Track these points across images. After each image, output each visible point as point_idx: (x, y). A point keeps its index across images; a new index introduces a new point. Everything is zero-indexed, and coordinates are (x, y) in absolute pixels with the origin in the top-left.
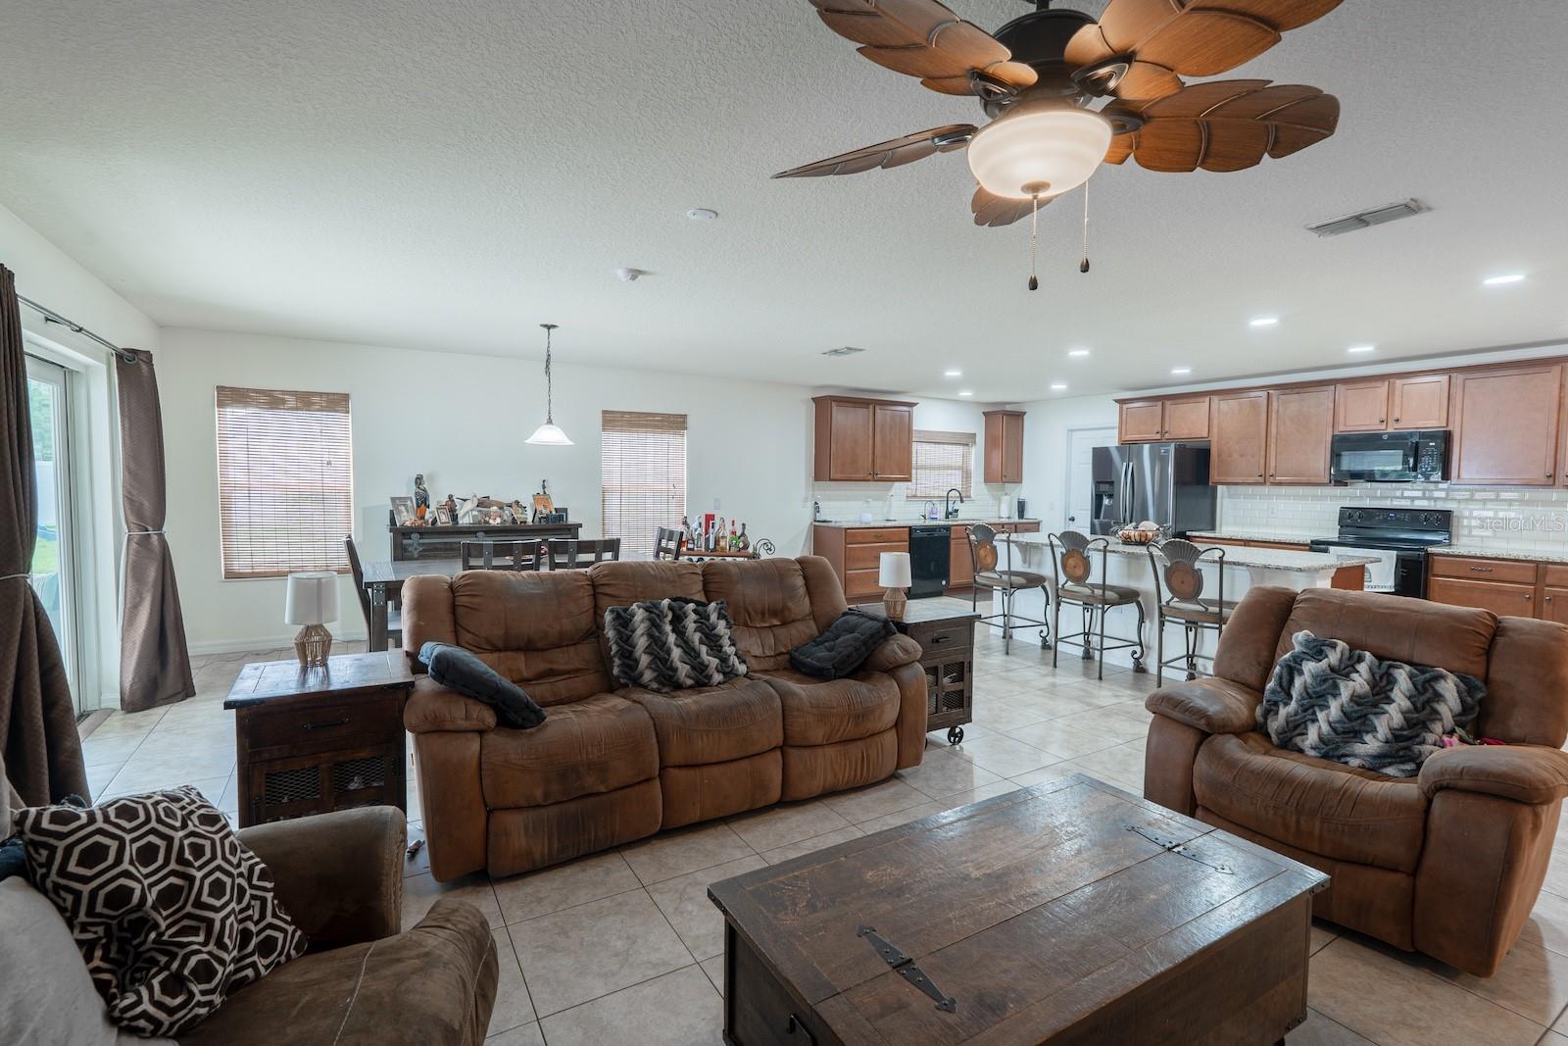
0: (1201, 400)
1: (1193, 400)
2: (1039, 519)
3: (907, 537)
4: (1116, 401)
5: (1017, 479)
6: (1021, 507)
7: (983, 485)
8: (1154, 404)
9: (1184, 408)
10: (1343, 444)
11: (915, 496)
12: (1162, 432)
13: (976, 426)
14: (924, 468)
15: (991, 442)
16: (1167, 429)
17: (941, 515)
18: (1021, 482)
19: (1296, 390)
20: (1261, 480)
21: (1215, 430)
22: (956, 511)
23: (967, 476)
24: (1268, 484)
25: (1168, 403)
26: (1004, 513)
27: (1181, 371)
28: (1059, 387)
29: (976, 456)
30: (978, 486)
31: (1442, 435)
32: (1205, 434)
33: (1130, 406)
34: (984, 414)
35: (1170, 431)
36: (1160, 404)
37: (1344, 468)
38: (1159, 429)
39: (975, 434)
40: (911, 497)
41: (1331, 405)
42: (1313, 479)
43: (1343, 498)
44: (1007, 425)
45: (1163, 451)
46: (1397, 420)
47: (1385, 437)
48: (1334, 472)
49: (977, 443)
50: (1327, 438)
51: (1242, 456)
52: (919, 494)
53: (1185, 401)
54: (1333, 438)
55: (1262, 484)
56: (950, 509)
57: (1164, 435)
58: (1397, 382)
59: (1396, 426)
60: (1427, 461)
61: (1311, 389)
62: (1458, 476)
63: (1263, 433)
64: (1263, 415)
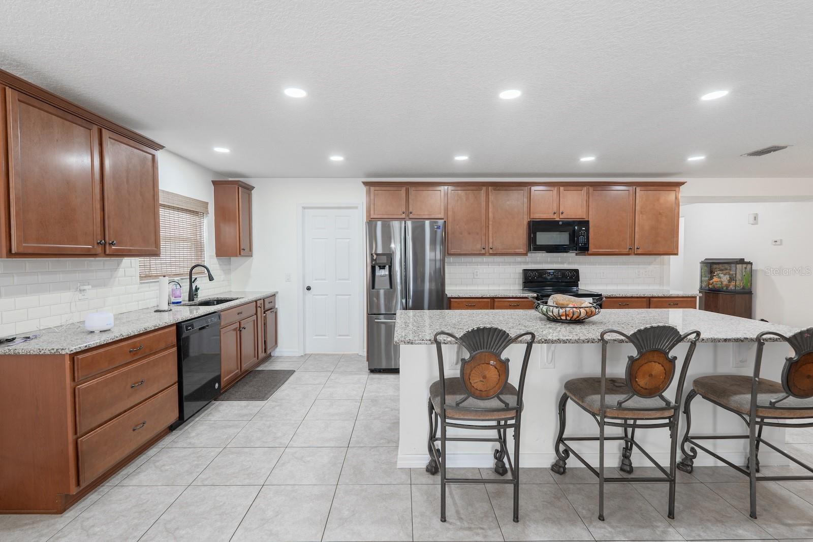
0: (437, 188)
1: (431, 188)
2: (277, 290)
3: (174, 340)
4: (365, 184)
5: (249, 252)
7: (215, 260)
8: (398, 188)
9: (426, 193)
10: (536, 227)
12: (408, 213)
13: (205, 194)
14: (169, 239)
15: (224, 215)
16: (411, 210)
17: (186, 295)
18: (252, 256)
19: (504, 188)
20: (483, 251)
21: (450, 213)
22: (197, 289)
23: (199, 248)
24: (487, 254)
25: (412, 190)
28: (337, 158)
29: (207, 227)
31: (585, 223)
32: (442, 216)
33: (377, 188)
34: (214, 183)
35: (414, 212)
36: (404, 190)
37: (538, 243)
38: (404, 210)
39: (208, 203)
40: (145, 277)
41: (526, 200)
42: (517, 251)
43: (520, 263)
44: (242, 197)
45: (436, 227)
46: (562, 213)
47: (560, 223)
48: (533, 246)
49: (208, 213)
50: (525, 223)
51: (469, 233)
52: (154, 273)
53: (424, 188)
54: (529, 223)
55: (483, 255)
56: (194, 288)
57: (408, 216)
58: (562, 188)
59: (561, 217)
60: (582, 239)
61: (513, 188)
62: (592, 249)
63: (484, 217)
64: (483, 204)
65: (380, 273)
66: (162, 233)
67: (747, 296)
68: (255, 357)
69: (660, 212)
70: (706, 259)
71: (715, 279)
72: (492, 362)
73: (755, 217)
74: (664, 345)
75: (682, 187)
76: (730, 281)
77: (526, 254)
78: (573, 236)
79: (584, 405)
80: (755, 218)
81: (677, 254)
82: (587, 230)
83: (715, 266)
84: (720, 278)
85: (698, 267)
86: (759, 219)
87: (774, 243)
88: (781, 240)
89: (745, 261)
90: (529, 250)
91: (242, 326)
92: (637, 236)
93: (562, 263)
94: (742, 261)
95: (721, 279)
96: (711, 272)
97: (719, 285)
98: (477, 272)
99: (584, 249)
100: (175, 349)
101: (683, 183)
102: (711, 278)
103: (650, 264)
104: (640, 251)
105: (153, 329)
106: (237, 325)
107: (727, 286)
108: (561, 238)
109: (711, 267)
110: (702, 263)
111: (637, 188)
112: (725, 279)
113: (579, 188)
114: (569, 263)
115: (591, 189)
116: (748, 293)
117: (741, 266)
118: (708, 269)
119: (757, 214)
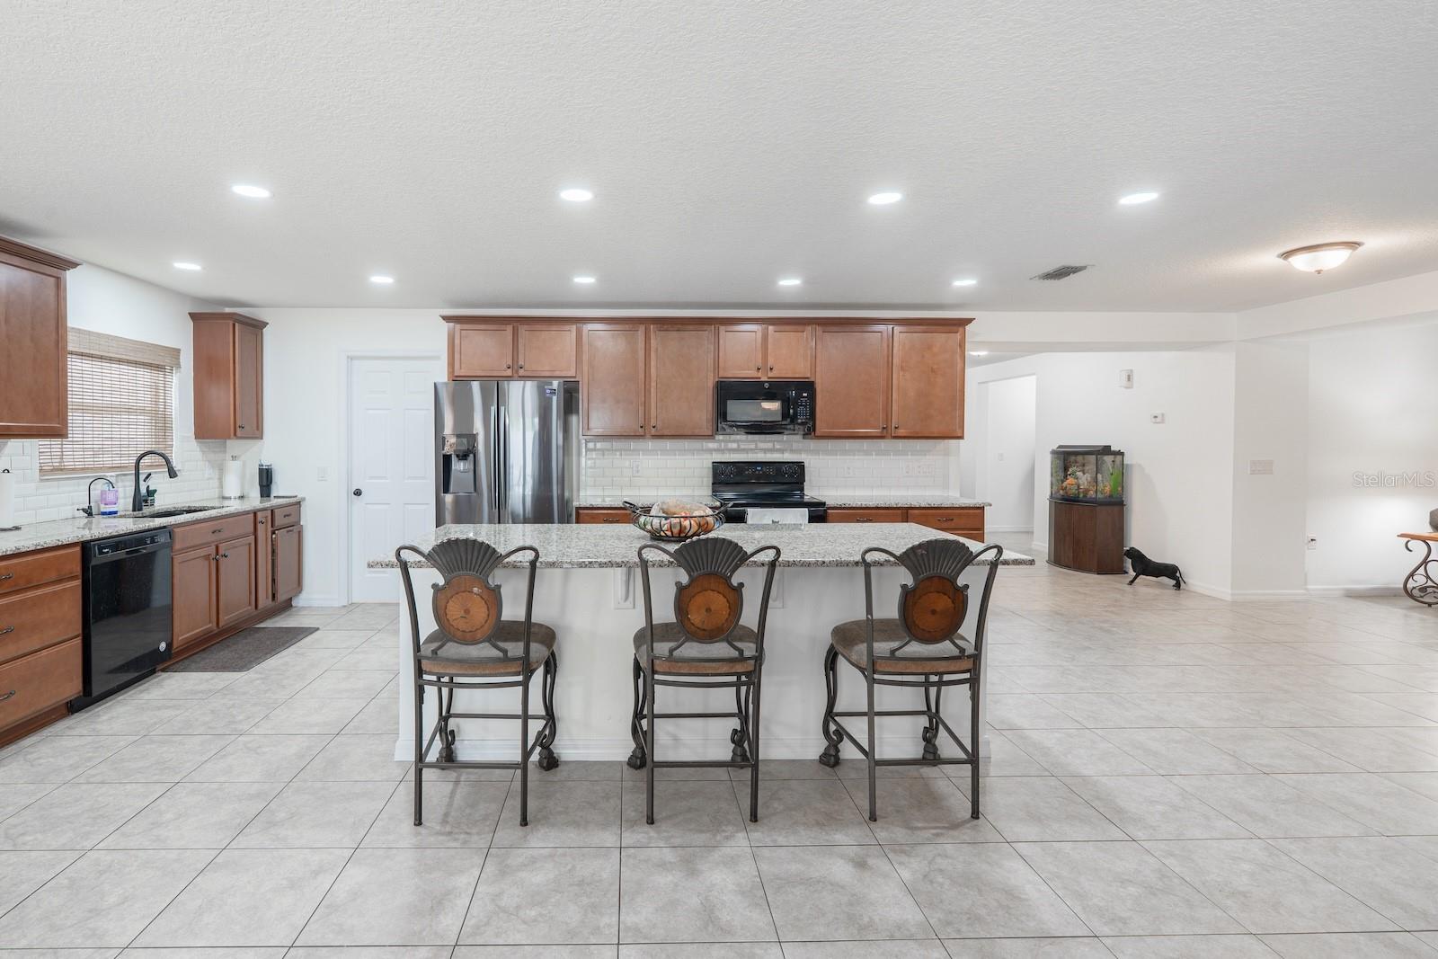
0: (567, 327)
1: (554, 328)
2: (300, 495)
3: (77, 568)
4: (445, 318)
5: (255, 431)
6: (266, 479)
7: (194, 444)
8: (503, 327)
9: (548, 335)
10: (728, 391)
11: (61, 470)
12: (517, 369)
13: (180, 337)
15: (208, 369)
16: (521, 363)
17: (125, 502)
18: (262, 436)
19: (677, 327)
20: (641, 432)
21: (585, 368)
22: (151, 493)
23: (162, 424)
24: (648, 436)
25: (523, 330)
26: (232, 489)
27: (584, 281)
29: (179, 390)
30: (183, 446)
31: (808, 387)
32: (572, 372)
33: (466, 326)
34: (192, 316)
35: (527, 367)
36: (509, 329)
37: (732, 419)
38: (510, 363)
39: (178, 351)
40: (51, 472)
41: (712, 348)
42: (697, 432)
43: (710, 451)
44: (241, 340)
45: (548, 391)
46: (771, 369)
47: (767, 385)
48: (722, 423)
49: (178, 366)
50: (710, 383)
51: (618, 401)
52: (68, 463)
53: (544, 327)
54: (717, 385)
55: (642, 437)
56: (143, 490)
57: (517, 372)
58: (770, 330)
59: (768, 374)
60: (801, 413)
61: (691, 327)
62: (821, 427)
63: (642, 375)
64: (641, 354)
65: (458, 466)
66: (73, 399)
67: (1116, 509)
68: (250, 604)
69: (932, 368)
70: (1060, 447)
71: (1070, 480)
72: (475, 589)
73: (1129, 376)
75: (969, 327)
76: (1091, 485)
77: (711, 437)
78: (788, 407)
80: (1129, 378)
81: (961, 437)
82: (812, 397)
83: (1072, 458)
84: (1077, 477)
85: (1049, 459)
86: (1135, 378)
87: (1154, 420)
88: (1163, 415)
89: (1112, 449)
90: (717, 429)
91: (221, 552)
92: (895, 407)
93: (782, 451)
94: (1106, 450)
95: (1082, 479)
96: (1067, 468)
97: (1073, 491)
98: (637, 466)
99: (810, 431)
100: (78, 582)
101: (970, 321)
102: (1066, 477)
103: (925, 453)
104: (901, 432)
105: (33, 548)
106: (212, 550)
107: (1086, 491)
109: (1067, 459)
110: (1055, 452)
111: (895, 328)
113: (800, 328)
114: (792, 451)
115: (819, 329)
116: (1117, 504)
117: (1108, 459)
118: (1061, 464)
119: (1131, 371)
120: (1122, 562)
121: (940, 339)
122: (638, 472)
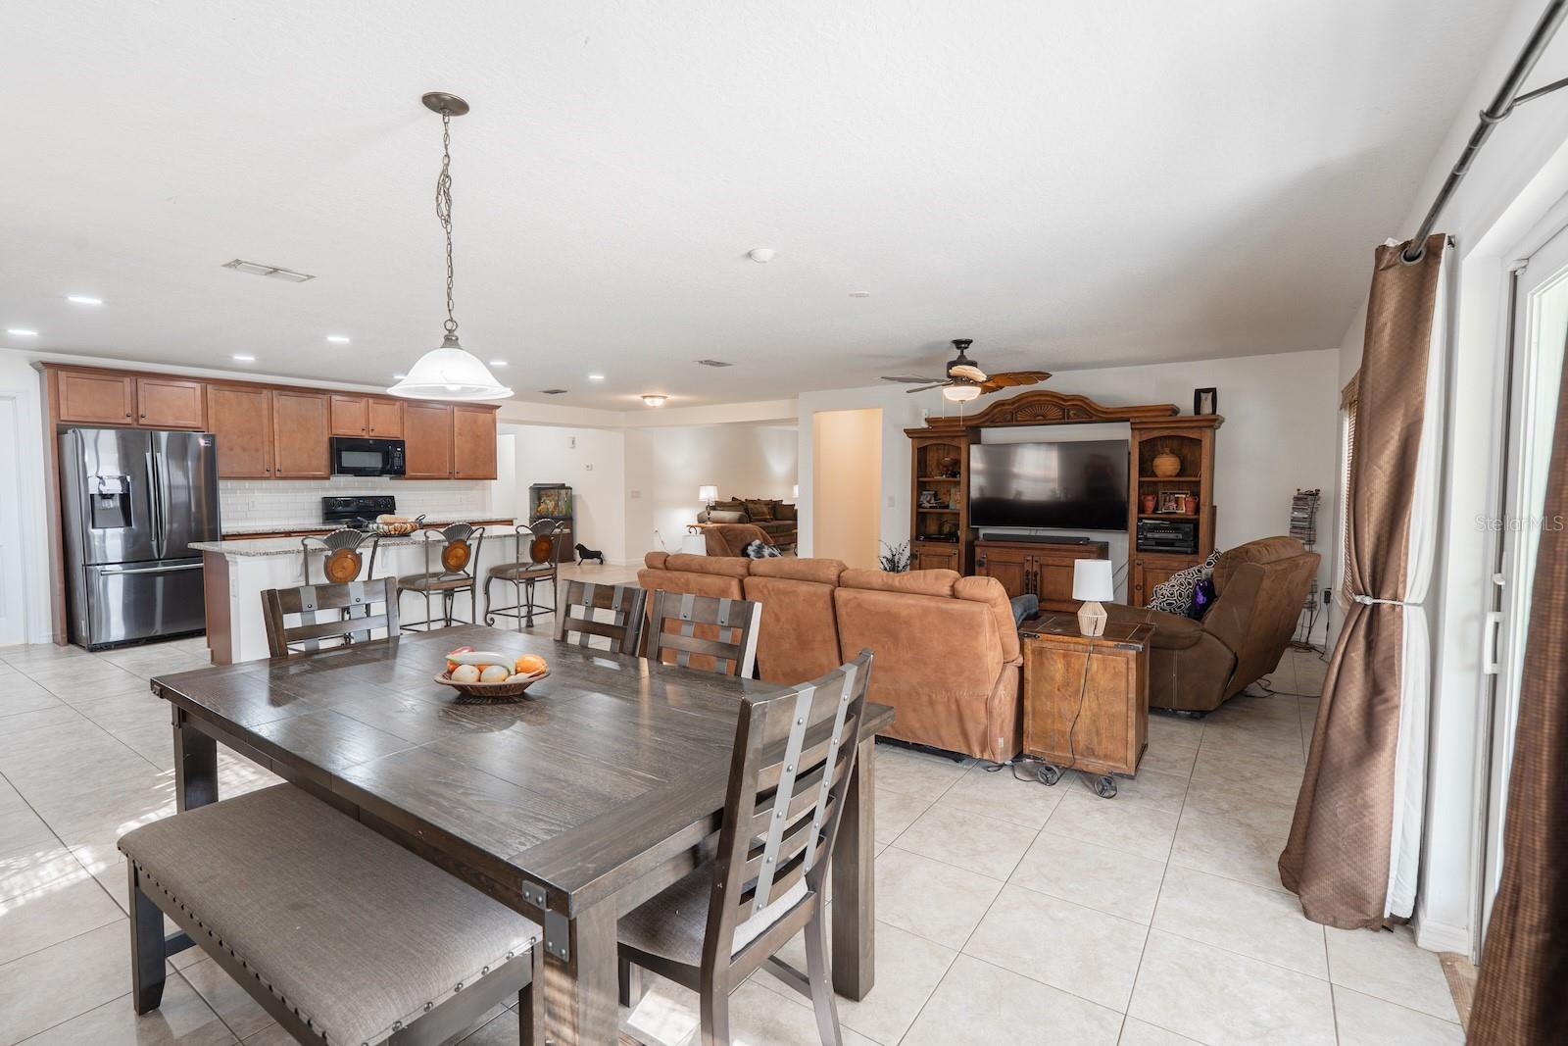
0: (190, 385)
1: (177, 384)
9: (170, 390)
10: (339, 446)
12: (138, 417)
16: (140, 413)
19: (295, 394)
20: (267, 474)
21: (212, 422)
24: (271, 478)
25: (142, 383)
27: (245, 358)
28: (22, 332)
31: (401, 444)
32: (198, 423)
33: (74, 375)
35: (148, 416)
36: (127, 381)
37: (344, 465)
38: (130, 411)
41: (326, 412)
42: (316, 473)
43: (317, 489)
46: (372, 430)
47: (371, 442)
48: (337, 468)
50: (326, 439)
51: (244, 450)
53: (165, 383)
54: (331, 440)
55: (266, 478)
57: (137, 420)
58: (371, 401)
59: (371, 434)
60: (397, 462)
61: (307, 395)
62: (409, 472)
63: (266, 430)
64: (265, 412)
65: (103, 504)
67: (569, 522)
69: (477, 435)
70: (535, 485)
71: (543, 506)
73: (573, 441)
74: (464, 537)
75: (497, 411)
76: (555, 508)
77: (327, 478)
78: (387, 458)
79: (416, 587)
80: (573, 444)
81: (495, 479)
82: (403, 452)
83: (542, 492)
84: (546, 504)
85: (528, 492)
86: (577, 441)
87: (587, 468)
88: (592, 465)
89: (566, 486)
90: (332, 472)
92: (456, 460)
93: (374, 489)
94: (563, 486)
95: (549, 504)
96: (539, 499)
98: (253, 502)
99: (399, 473)
101: (499, 407)
102: (539, 505)
103: (472, 489)
104: (460, 475)
107: (552, 511)
108: (374, 460)
109: (539, 492)
110: (531, 488)
111: (454, 407)
112: (551, 505)
113: (391, 402)
114: (382, 489)
115: (405, 405)
116: (569, 520)
117: (563, 492)
118: (536, 496)
119: (574, 438)
120: (573, 554)
121: (483, 417)
122: (253, 506)
